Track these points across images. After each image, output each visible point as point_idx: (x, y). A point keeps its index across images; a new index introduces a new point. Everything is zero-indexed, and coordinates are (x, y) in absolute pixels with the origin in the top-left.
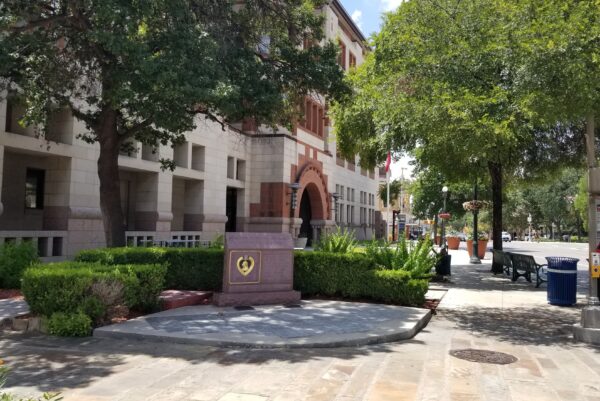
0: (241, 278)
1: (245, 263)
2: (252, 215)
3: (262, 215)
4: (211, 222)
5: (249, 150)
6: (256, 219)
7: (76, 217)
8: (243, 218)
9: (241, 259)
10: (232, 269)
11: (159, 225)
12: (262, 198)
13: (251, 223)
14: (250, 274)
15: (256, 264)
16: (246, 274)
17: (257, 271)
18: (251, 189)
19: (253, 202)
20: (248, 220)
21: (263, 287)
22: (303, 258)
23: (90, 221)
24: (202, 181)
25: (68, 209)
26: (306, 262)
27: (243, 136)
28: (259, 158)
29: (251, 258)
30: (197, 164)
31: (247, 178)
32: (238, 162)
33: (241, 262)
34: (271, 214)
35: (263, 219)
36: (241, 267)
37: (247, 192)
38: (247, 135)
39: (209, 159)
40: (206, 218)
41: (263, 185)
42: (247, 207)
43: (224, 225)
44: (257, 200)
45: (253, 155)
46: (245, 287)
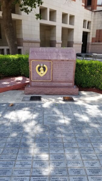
0: (39, 77)
1: (42, 69)
2: (92, 42)
3: (96, 42)
4: (76, 44)
5: (93, 17)
6: (94, 43)
7: (25, 42)
8: (89, 43)
9: (38, 66)
10: (33, 72)
11: (57, 45)
12: (96, 36)
13: (92, 45)
14: (45, 75)
15: (49, 70)
16: (42, 75)
17: (50, 74)
18: (93, 32)
19: (93, 37)
20: (91, 44)
21: (54, 84)
22: (85, 65)
23: (31, 43)
24: (73, 29)
25: (22, 39)
26: (87, 68)
27: (91, 12)
28: (96, 20)
29: (45, 66)
30: (71, 23)
31: (92, 28)
32: (88, 22)
33: (39, 68)
34: (99, 41)
35: (96, 43)
36: (39, 71)
37: (91, 34)
38: (92, 11)
39: (76, 20)
40: (74, 43)
41: (97, 30)
42: (91, 39)
43: (81, 45)
44: (94, 36)
45: (94, 19)
46: (42, 83)
